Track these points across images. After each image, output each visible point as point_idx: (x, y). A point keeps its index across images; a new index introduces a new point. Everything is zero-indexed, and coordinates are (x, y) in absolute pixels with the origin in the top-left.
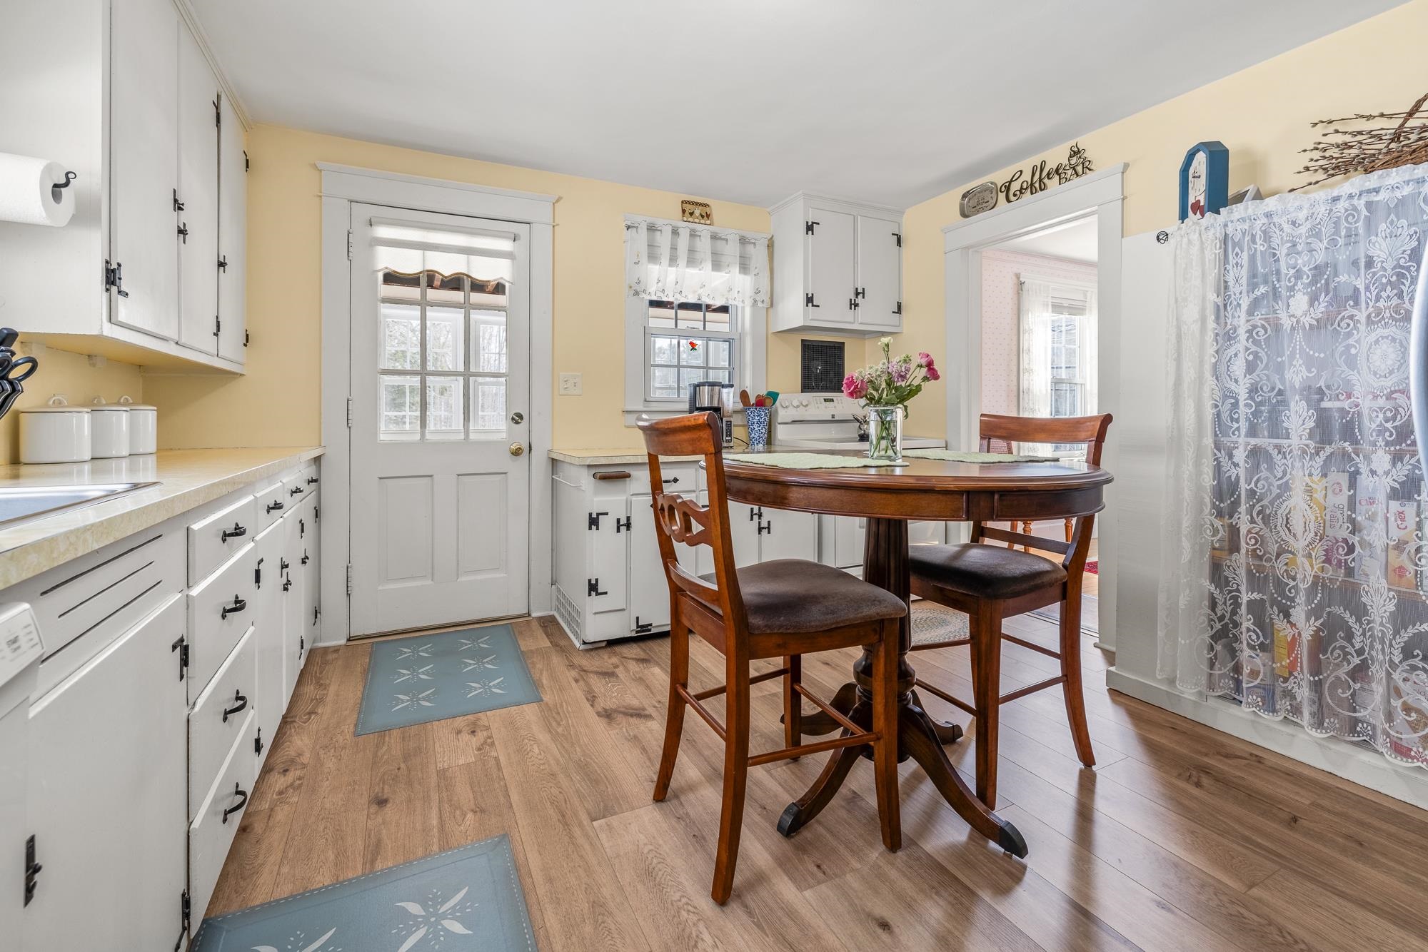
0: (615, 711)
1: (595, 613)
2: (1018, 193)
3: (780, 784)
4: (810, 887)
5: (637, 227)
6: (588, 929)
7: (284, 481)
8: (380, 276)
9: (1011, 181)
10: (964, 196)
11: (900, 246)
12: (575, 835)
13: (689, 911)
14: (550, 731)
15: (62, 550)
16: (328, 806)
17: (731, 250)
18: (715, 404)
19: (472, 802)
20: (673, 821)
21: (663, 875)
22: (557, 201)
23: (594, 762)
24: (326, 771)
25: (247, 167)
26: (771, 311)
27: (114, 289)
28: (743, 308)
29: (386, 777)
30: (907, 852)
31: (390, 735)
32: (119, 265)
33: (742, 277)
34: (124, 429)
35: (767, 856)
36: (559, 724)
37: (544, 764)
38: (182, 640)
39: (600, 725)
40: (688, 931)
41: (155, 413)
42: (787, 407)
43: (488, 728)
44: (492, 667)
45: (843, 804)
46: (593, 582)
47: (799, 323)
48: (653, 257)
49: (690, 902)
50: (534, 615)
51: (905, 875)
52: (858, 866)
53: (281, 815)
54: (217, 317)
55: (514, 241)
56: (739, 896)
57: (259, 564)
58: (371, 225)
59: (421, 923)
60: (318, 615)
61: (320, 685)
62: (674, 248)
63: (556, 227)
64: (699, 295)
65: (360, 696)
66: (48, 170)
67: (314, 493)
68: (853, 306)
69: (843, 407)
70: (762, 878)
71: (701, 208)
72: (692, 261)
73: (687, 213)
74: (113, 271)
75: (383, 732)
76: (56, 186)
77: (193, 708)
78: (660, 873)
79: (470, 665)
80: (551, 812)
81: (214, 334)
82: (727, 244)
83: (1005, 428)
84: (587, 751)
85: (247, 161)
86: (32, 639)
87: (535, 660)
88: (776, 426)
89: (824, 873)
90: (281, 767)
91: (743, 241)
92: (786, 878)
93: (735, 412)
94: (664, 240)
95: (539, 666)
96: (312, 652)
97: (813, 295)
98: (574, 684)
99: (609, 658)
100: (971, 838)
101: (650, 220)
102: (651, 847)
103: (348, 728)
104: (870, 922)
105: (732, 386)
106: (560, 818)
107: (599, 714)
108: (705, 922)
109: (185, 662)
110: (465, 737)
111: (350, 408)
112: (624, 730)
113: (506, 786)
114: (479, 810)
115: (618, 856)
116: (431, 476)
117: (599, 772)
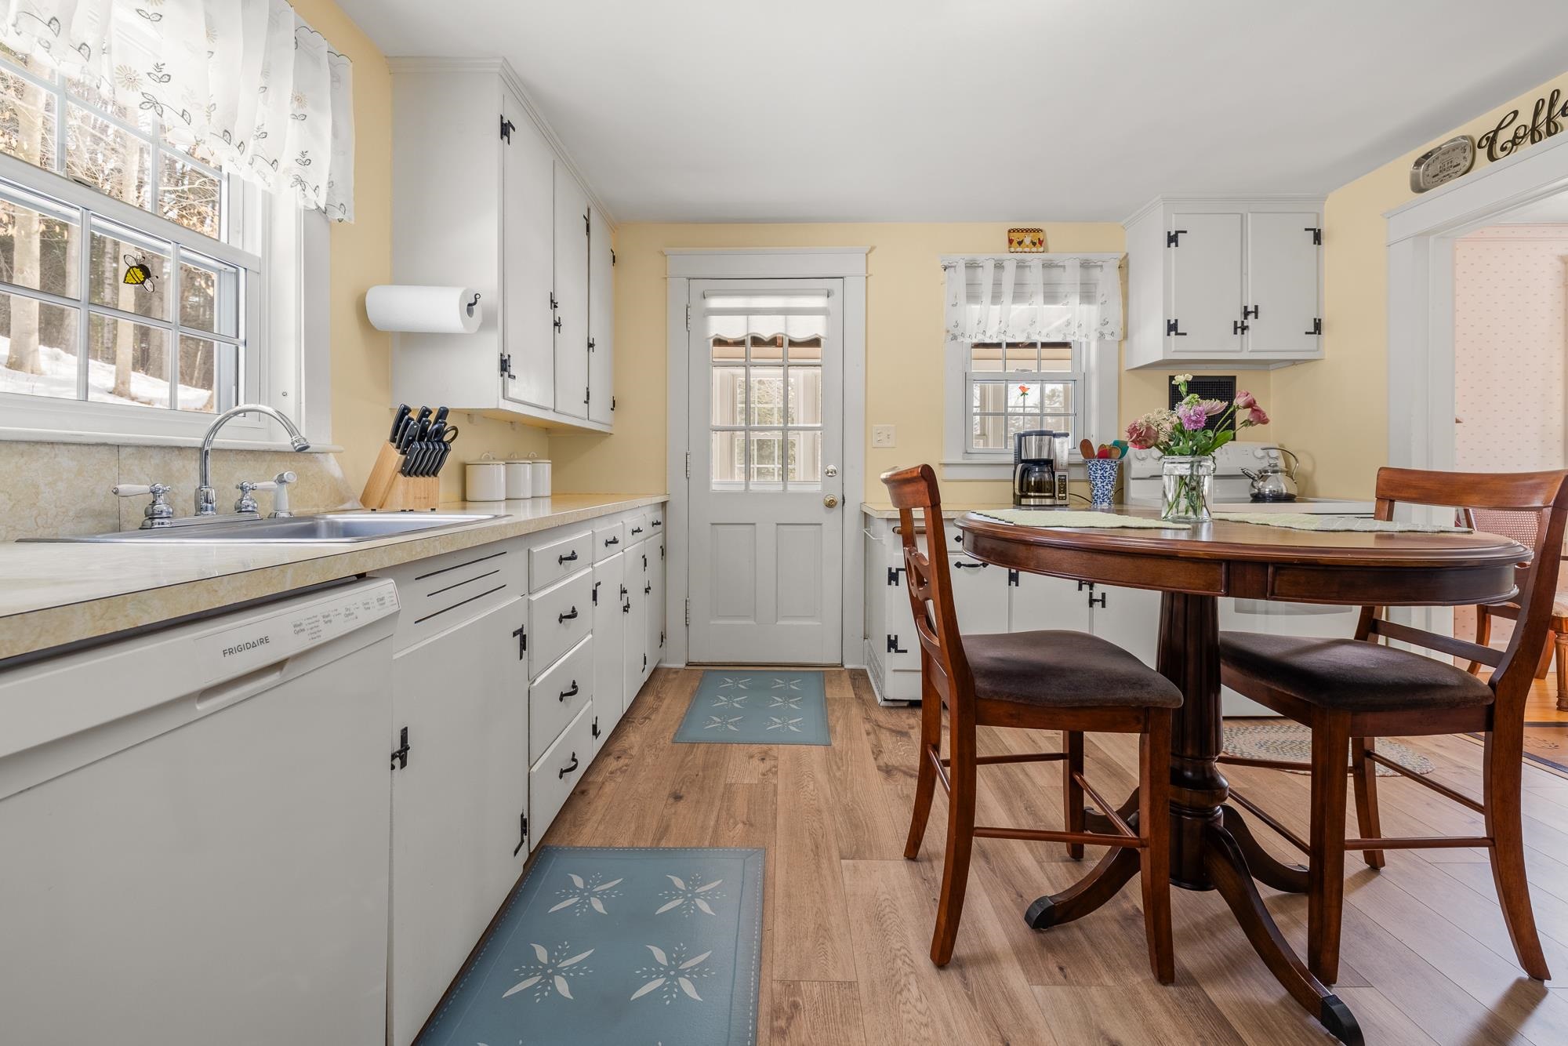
0: (896, 768)
1: (895, 671)
2: (1510, 145)
3: (1049, 878)
4: (1043, 984)
5: (955, 267)
6: (808, 944)
7: (625, 521)
8: (711, 341)
9: (1499, 128)
10: (1418, 164)
11: (1319, 244)
12: (823, 866)
13: (904, 962)
14: (829, 774)
15: (419, 550)
16: (640, 790)
17: (1070, 277)
18: (1045, 456)
19: (745, 816)
20: (918, 881)
21: (891, 924)
22: (870, 252)
23: (861, 809)
24: (646, 764)
25: (614, 262)
26: (1125, 344)
27: (506, 374)
28: (1088, 344)
29: (686, 780)
30: (1183, 990)
31: (698, 747)
32: (509, 356)
33: (1085, 307)
34: (528, 477)
35: (1005, 940)
36: (839, 769)
37: (814, 800)
38: (521, 631)
39: (877, 777)
40: (897, 977)
41: (550, 465)
42: (1143, 459)
43: (776, 759)
44: (795, 707)
45: (1119, 918)
46: (893, 638)
47: (1158, 356)
48: (973, 296)
49: (908, 955)
50: (847, 666)
51: (1168, 1011)
52: (1110, 983)
53: (609, 788)
54: (587, 389)
55: (828, 296)
56: (961, 967)
57: (597, 586)
58: (705, 298)
59: (680, 895)
60: (664, 640)
61: (659, 698)
62: (997, 284)
63: (869, 278)
64: (1029, 334)
65: (685, 712)
66: (464, 295)
67: (661, 534)
68: (1239, 330)
69: (1228, 459)
70: (993, 959)
71: (1032, 234)
72: (1019, 295)
73: (1015, 243)
74: (505, 361)
75: (693, 744)
76: (470, 305)
77: (533, 683)
78: (889, 922)
79: (778, 702)
80: (808, 841)
81: (585, 402)
82: (1064, 271)
83: (1415, 487)
84: (857, 799)
85: (614, 257)
86: (392, 601)
87: (836, 708)
88: (1128, 482)
89: (1065, 977)
90: (616, 754)
91: (1086, 265)
92: (1019, 967)
93: (1070, 465)
94: (986, 277)
95: (838, 714)
96: (656, 670)
97: (1176, 321)
98: (864, 736)
99: (908, 718)
100: (1282, 1003)
101: (968, 257)
102: (888, 897)
103: (669, 735)
104: (1101, 1041)
105: (1066, 435)
106: (814, 849)
107: (879, 768)
108: (917, 976)
109: (523, 646)
110: (755, 762)
111: (688, 461)
112: (899, 787)
113: (776, 810)
114: (749, 824)
115: (855, 895)
116: (754, 524)
117: (861, 819)
